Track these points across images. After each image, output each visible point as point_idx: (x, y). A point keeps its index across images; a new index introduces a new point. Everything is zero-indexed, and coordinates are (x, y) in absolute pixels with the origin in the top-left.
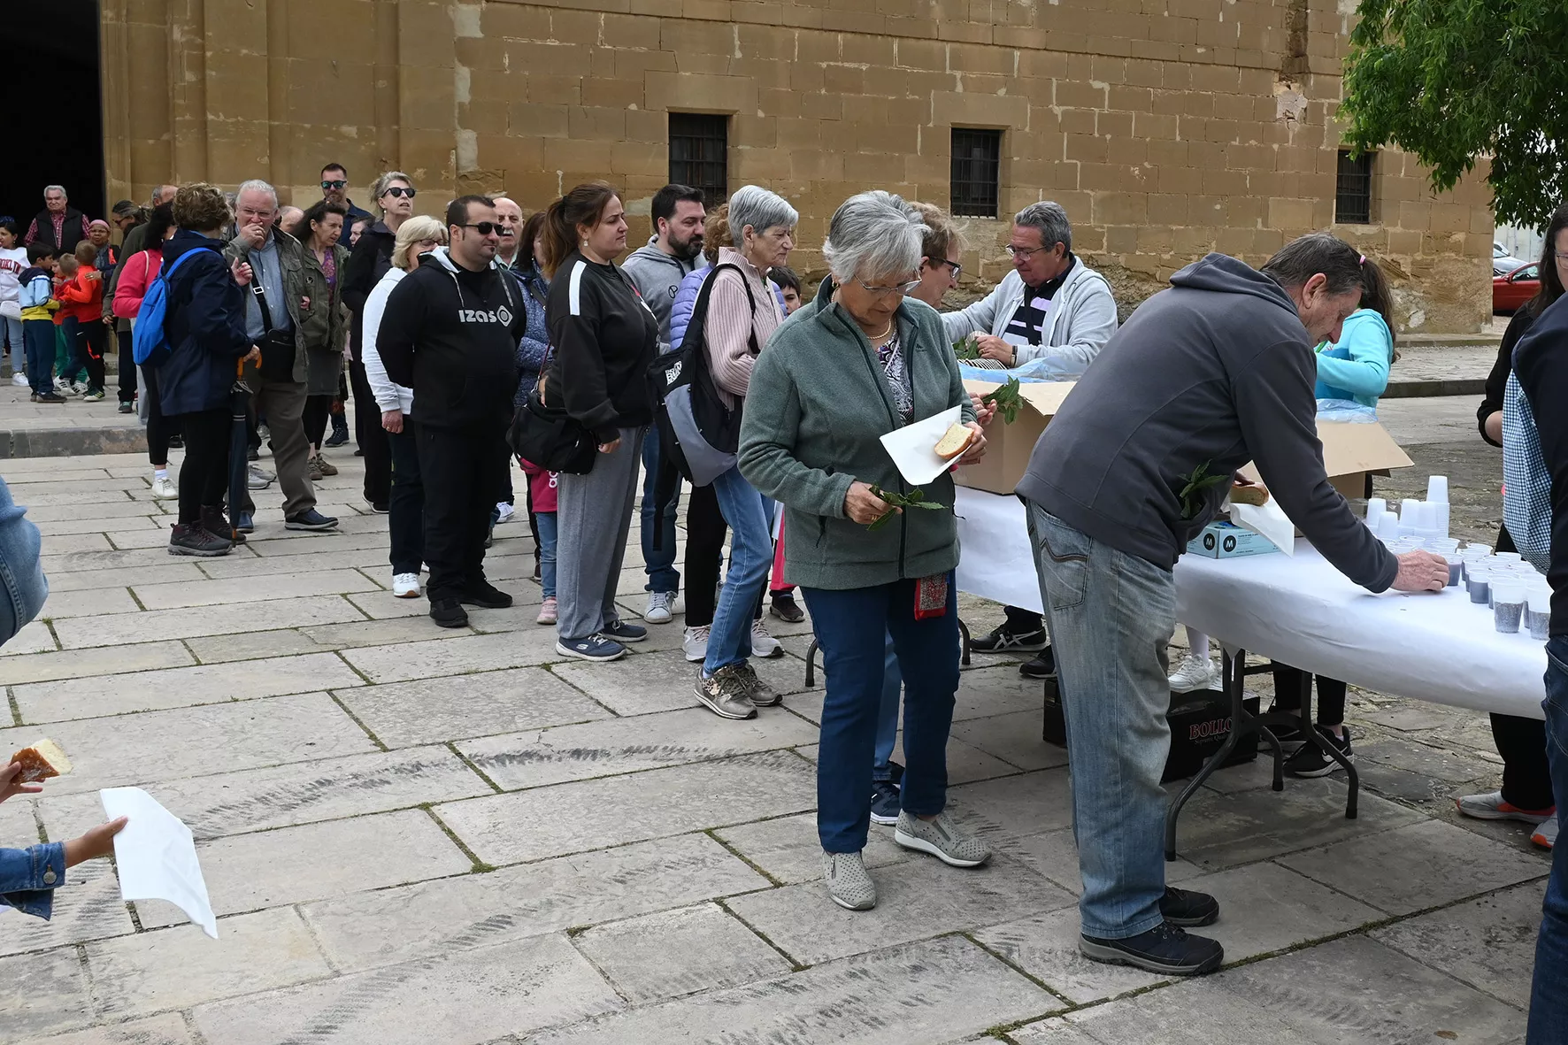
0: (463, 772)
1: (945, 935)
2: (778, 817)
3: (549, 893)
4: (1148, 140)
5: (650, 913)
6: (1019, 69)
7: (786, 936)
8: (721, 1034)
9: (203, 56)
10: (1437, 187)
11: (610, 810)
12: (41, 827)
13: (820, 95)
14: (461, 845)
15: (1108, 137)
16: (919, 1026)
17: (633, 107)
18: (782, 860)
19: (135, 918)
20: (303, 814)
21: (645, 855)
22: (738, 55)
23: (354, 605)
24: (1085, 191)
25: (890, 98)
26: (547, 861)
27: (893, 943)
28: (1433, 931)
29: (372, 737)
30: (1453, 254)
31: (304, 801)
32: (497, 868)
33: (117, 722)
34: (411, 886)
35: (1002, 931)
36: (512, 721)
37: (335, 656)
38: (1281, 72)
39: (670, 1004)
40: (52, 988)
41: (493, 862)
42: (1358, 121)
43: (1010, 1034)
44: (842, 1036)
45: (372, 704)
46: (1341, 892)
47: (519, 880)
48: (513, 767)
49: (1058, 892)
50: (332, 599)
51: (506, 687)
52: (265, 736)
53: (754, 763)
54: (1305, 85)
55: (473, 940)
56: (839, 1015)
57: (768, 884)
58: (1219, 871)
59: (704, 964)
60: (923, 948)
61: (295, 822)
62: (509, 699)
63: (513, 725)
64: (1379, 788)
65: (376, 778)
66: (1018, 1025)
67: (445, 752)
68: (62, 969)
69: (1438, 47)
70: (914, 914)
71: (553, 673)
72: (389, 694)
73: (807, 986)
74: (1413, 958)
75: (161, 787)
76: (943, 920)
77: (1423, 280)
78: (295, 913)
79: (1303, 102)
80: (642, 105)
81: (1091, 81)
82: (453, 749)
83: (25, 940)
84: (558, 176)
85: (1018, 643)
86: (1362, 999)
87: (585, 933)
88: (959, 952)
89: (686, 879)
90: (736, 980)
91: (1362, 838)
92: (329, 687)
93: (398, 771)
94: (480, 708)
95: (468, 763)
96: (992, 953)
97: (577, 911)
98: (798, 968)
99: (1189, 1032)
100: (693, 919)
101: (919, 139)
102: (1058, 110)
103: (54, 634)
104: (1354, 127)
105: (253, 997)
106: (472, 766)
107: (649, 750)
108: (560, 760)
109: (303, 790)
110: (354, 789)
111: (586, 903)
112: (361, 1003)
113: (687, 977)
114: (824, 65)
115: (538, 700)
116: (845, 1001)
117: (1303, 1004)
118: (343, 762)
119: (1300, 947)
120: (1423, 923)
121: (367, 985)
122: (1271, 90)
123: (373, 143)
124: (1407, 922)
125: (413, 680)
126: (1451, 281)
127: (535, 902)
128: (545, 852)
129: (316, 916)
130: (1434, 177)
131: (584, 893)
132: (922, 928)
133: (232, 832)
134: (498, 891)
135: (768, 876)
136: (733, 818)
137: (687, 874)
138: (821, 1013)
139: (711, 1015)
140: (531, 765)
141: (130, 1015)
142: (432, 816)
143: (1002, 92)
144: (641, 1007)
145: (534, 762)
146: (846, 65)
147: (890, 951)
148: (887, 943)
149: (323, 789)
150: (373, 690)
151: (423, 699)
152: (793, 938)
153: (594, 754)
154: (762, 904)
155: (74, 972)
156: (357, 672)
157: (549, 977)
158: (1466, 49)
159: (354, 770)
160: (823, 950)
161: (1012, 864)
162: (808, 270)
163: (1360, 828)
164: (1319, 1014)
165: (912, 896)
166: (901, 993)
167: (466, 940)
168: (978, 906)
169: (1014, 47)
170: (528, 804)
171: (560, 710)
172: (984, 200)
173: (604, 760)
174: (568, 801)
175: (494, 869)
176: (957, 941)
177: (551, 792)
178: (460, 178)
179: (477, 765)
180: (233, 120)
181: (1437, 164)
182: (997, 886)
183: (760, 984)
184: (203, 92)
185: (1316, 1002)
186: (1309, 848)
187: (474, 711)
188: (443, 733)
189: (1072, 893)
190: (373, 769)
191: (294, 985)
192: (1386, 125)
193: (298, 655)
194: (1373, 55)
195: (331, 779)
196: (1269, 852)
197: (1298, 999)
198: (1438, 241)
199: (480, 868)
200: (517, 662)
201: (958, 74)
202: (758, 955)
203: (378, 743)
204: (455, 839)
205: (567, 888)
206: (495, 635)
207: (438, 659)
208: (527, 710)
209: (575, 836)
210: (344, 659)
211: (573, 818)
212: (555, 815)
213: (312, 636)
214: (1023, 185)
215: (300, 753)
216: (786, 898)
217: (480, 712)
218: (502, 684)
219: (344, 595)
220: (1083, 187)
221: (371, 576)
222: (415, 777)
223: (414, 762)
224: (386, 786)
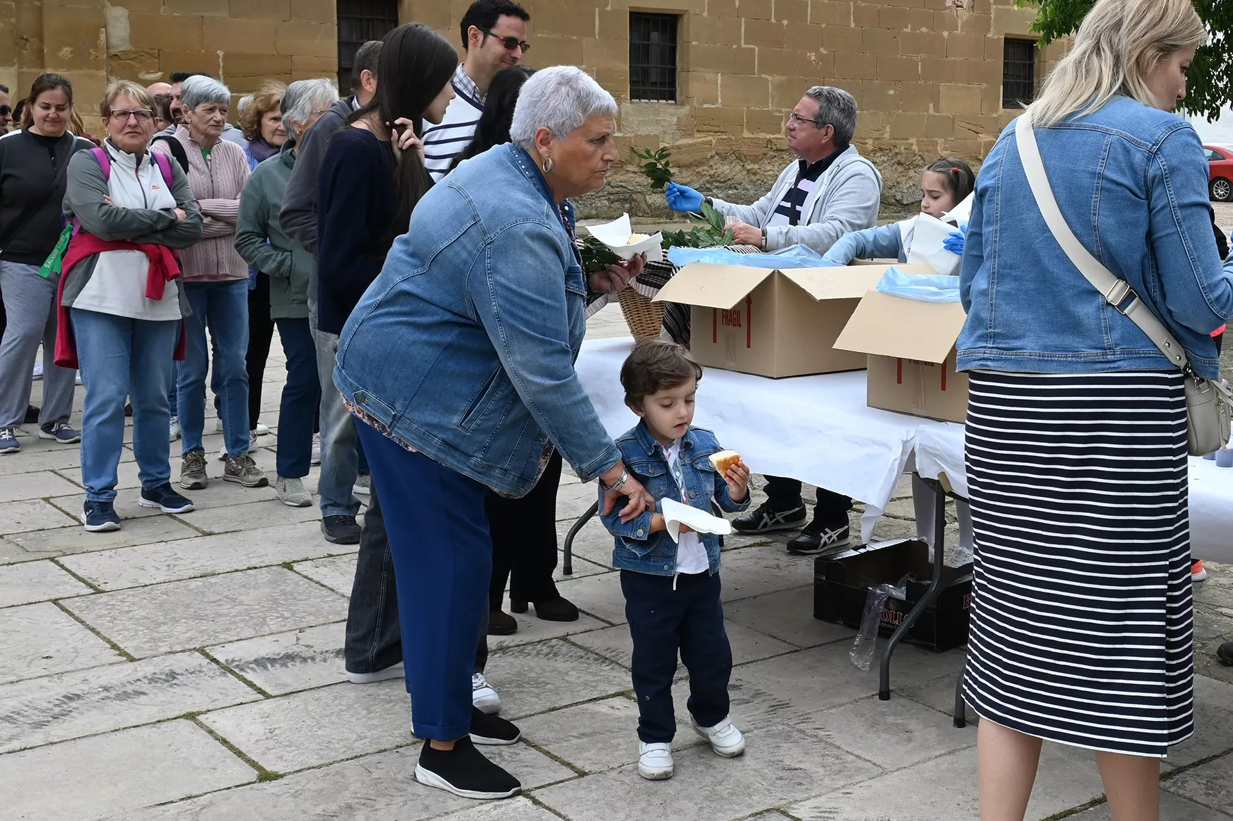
0: (223, 678)
1: (761, 813)
2: (566, 707)
3: (346, 797)
4: (823, 26)
5: (457, 811)
14: (240, 754)
15: (785, 22)
18: (581, 749)
20: (56, 731)
23: (60, 509)
24: (763, 76)
26: (336, 765)
28: (1216, 778)
29: (114, 646)
31: (55, 717)
32: (285, 775)
34: (196, 799)
35: (816, 805)
36: (264, 623)
37: (52, 564)
41: (278, 768)
42: (1044, 11)
45: (104, 612)
47: (311, 786)
48: (277, 670)
49: (861, 764)
50: (34, 503)
51: (249, 588)
53: (529, 654)
57: (572, 774)
61: (51, 739)
62: (255, 600)
63: (266, 627)
65: (129, 689)
67: (199, 659)
70: (725, 795)
71: (295, 572)
72: (122, 601)
74: (1203, 805)
76: (755, 798)
82: (207, 655)
84: (218, 57)
85: (782, 521)
92: (53, 597)
93: (152, 680)
94: (225, 611)
95: (227, 669)
100: (504, 813)
101: (597, 23)
104: (1041, 17)
106: (231, 672)
108: (325, 660)
109: (50, 706)
110: (108, 702)
111: (388, 805)
115: (286, 600)
118: (89, 675)
119: (1099, 801)
120: (1205, 771)
123: (13, 20)
124: (1191, 771)
125: (146, 586)
127: (333, 807)
128: (333, 755)
131: (385, 795)
132: (737, 808)
134: (290, 799)
135: (568, 765)
136: (520, 710)
140: (295, 668)
142: (201, 725)
145: (298, 664)
149: (73, 704)
150: (104, 598)
151: (161, 605)
154: (570, 794)
156: (80, 579)
159: (104, 681)
161: (810, 740)
165: (719, 777)
168: (786, 782)
170: (302, 708)
171: (313, 609)
172: (663, 84)
174: (344, 703)
175: (282, 776)
176: (774, 818)
178: (110, 57)
179: (237, 670)
182: (800, 762)
187: (221, 615)
188: (191, 639)
189: (874, 764)
190: (124, 680)
192: (1070, 15)
193: (10, 564)
195: (80, 693)
199: (266, 776)
200: (254, 562)
203: (123, 653)
204: (232, 748)
205: (364, 791)
206: (224, 535)
207: (167, 563)
208: (277, 612)
209: (360, 738)
210: (62, 567)
211: (353, 720)
212: (333, 718)
213: (21, 543)
214: (701, 69)
215: (38, 668)
216: (594, 787)
217: (227, 615)
218: (244, 586)
219: (46, 500)
220: (760, 72)
221: (72, 478)
222: (171, 686)
223: (167, 670)
224: (143, 698)
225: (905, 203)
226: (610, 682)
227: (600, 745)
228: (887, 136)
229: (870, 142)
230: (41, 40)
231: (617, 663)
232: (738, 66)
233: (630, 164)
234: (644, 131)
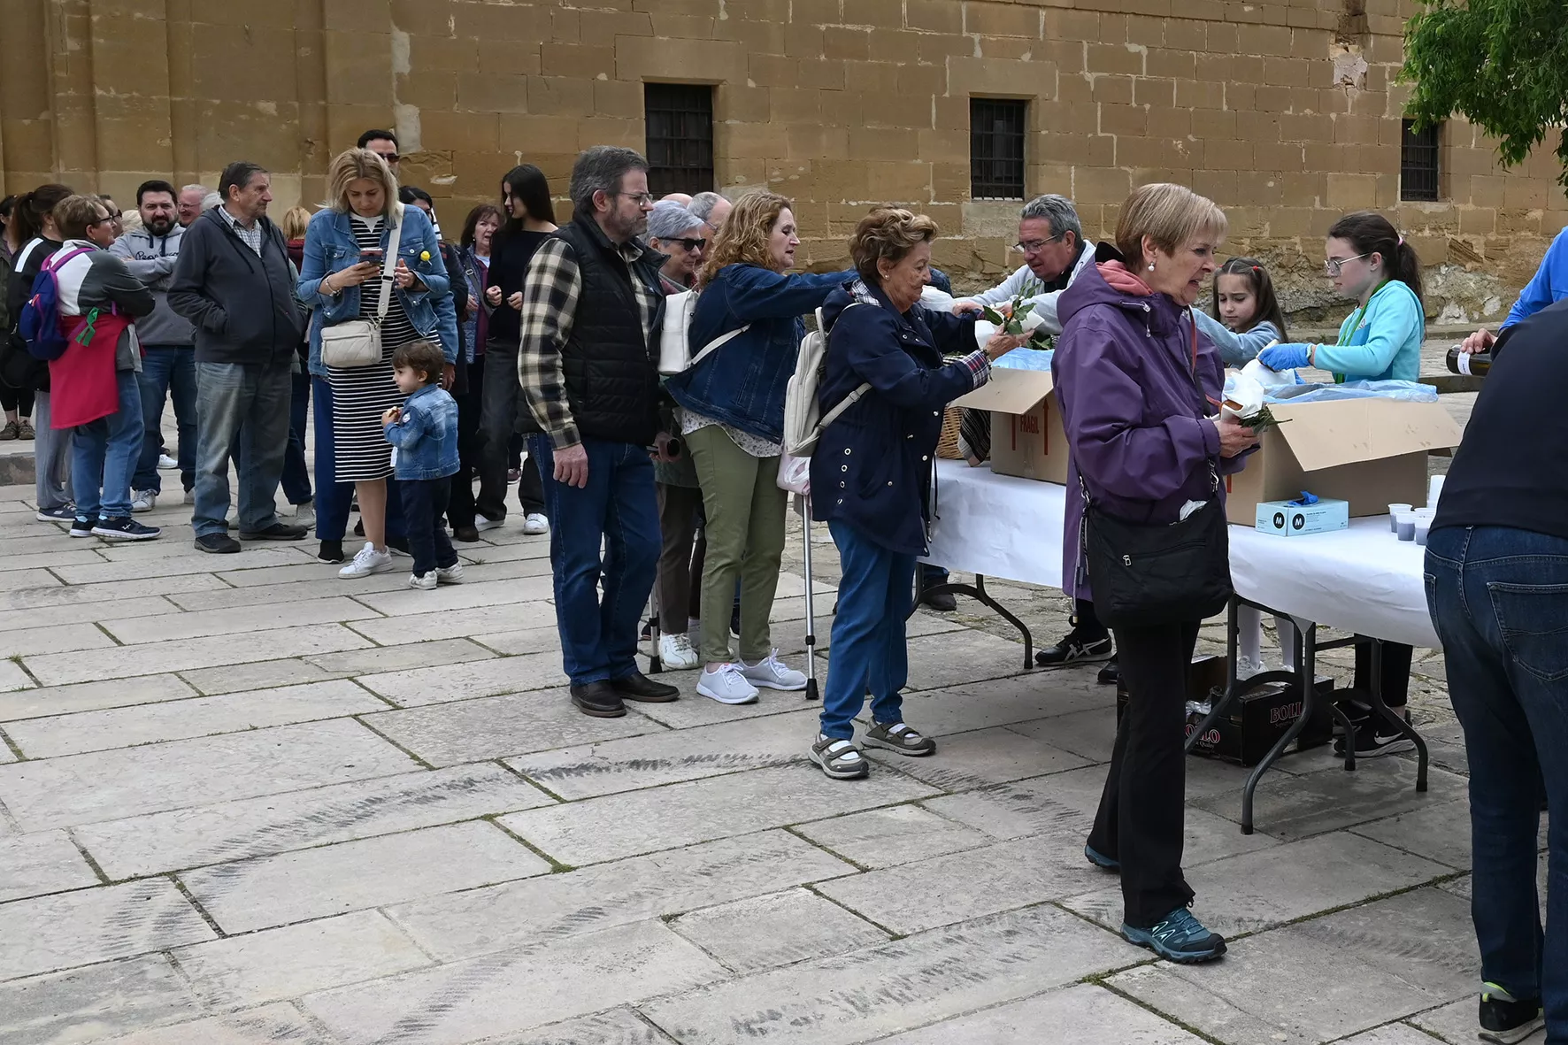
0: (520, 785)
1: (1035, 905)
2: (855, 812)
3: (636, 887)
4: (1191, 109)
5: (741, 899)
6: (1045, 31)
7: (879, 912)
8: (830, 993)
9: (88, 22)
10: (1505, 161)
11: (681, 813)
12: (84, 852)
13: (819, 60)
14: (535, 850)
15: (1147, 106)
16: (1019, 978)
17: (603, 77)
18: (865, 849)
19: (214, 926)
20: (360, 829)
21: (728, 851)
22: (723, 16)
23: (357, 632)
24: (1123, 168)
25: (899, 64)
26: (626, 860)
27: (986, 913)
29: (414, 757)
30: (1530, 234)
31: (359, 817)
32: (578, 868)
33: (131, 753)
34: (492, 887)
35: (1088, 899)
36: (560, 736)
37: (351, 683)
38: (1338, 33)
39: (775, 972)
40: (150, 988)
41: (573, 862)
42: (1421, 90)
43: (1105, 980)
44: (947, 989)
45: (403, 726)
46: (1413, 854)
47: (602, 877)
48: (573, 779)
50: (331, 627)
51: (546, 706)
52: (298, 760)
54: (1364, 47)
55: (568, 929)
56: (941, 972)
57: (855, 870)
58: (1295, 840)
59: (803, 938)
60: (1015, 917)
61: (356, 836)
62: (552, 716)
63: (562, 741)
64: (1448, 764)
65: (429, 794)
66: (1111, 973)
67: (495, 769)
68: (155, 971)
69: (1502, 13)
70: (1002, 889)
72: (421, 717)
73: (907, 951)
75: (200, 811)
76: (1031, 892)
77: (1498, 262)
78: (380, 915)
79: (1363, 66)
80: (614, 75)
81: (1126, 44)
82: (504, 766)
83: (106, 950)
85: (1089, 652)
86: (1431, 938)
87: (680, 918)
88: (1049, 918)
89: (771, 869)
90: (836, 949)
91: (1431, 807)
92: (353, 713)
93: (450, 787)
94: (523, 727)
95: (523, 777)
96: (1082, 917)
97: (666, 901)
98: (895, 937)
99: (1272, 970)
100: (785, 902)
101: (934, 111)
102: (1090, 77)
103: (28, 672)
104: (1416, 96)
105: (360, 986)
106: (527, 780)
107: (710, 758)
108: (619, 771)
109: (354, 808)
110: (409, 805)
111: (675, 893)
112: (470, 985)
113: (789, 950)
114: (823, 27)
116: (946, 962)
117: (1376, 944)
118: (390, 781)
119: (1374, 899)
121: (471, 971)
122: (1327, 54)
123: (297, 122)
125: (444, 703)
126: (1528, 263)
127: (624, 895)
128: (624, 852)
129: (403, 916)
130: (1503, 151)
131: (672, 886)
132: (1012, 900)
133: (291, 848)
134: (582, 887)
135: (852, 862)
136: (809, 815)
137: (772, 865)
138: (924, 972)
139: (817, 979)
140: (590, 777)
141: (239, 1006)
142: (499, 826)
143: (1026, 57)
144: (748, 975)
145: (593, 773)
146: (849, 27)
147: (983, 920)
148: (979, 914)
149: (375, 807)
150: (402, 714)
151: (459, 720)
152: (887, 913)
153: (654, 764)
154: (851, 887)
155: (167, 973)
156: (379, 697)
157: (652, 955)
158: (1531, 15)
159: (405, 787)
160: (918, 922)
162: (810, 262)
163: (1430, 799)
164: (1392, 951)
165: (999, 874)
166: (998, 953)
167: (561, 929)
168: (1064, 879)
169: (1039, 6)
170: (595, 811)
172: (1009, 179)
173: (666, 769)
174: (636, 807)
175: (575, 869)
176: (1048, 909)
177: (616, 799)
179: (532, 779)
180: (126, 96)
181: (1506, 136)
183: (861, 952)
184: (90, 64)
185: (1390, 942)
186: (1382, 818)
187: (517, 730)
188: (489, 751)
190: (424, 786)
191: (398, 974)
192: (1449, 95)
193: (309, 683)
194: (1435, 20)
195: (382, 797)
196: (1342, 823)
197: (1373, 940)
198: (1513, 219)
199: (559, 869)
201: (977, 37)
202: (854, 929)
203: (422, 763)
204: (527, 845)
205: (653, 882)
206: (522, 657)
207: (465, 682)
208: (573, 727)
209: (651, 837)
210: (361, 685)
211: (645, 822)
212: (626, 820)
213: (319, 664)
214: (1052, 162)
215: (341, 775)
216: (874, 881)
217: (524, 730)
218: (541, 704)
219: (343, 624)
220: (1120, 163)
221: (368, 603)
222: (470, 792)
223: (465, 778)
224: (442, 801)
225: (1288, 311)
226: (900, 791)
227: (884, 846)
228: (1266, 234)
229: (1247, 241)
230: (327, 143)
231: (909, 775)
232: (1093, 157)
233: (972, 270)
234: (988, 233)
